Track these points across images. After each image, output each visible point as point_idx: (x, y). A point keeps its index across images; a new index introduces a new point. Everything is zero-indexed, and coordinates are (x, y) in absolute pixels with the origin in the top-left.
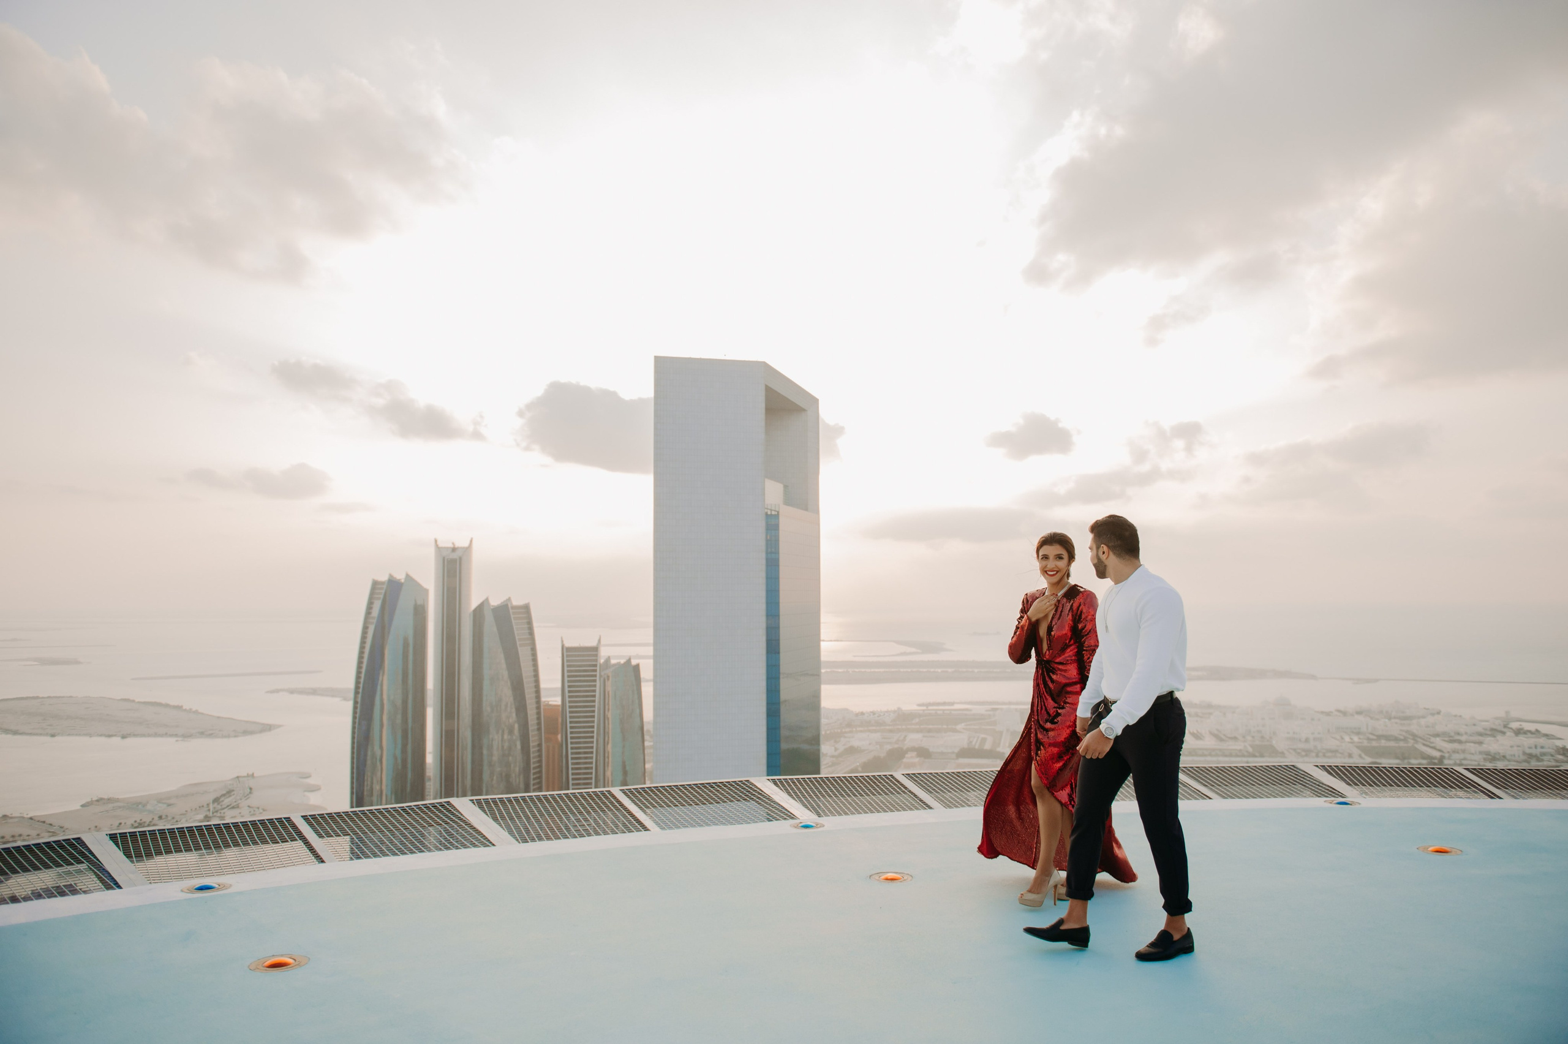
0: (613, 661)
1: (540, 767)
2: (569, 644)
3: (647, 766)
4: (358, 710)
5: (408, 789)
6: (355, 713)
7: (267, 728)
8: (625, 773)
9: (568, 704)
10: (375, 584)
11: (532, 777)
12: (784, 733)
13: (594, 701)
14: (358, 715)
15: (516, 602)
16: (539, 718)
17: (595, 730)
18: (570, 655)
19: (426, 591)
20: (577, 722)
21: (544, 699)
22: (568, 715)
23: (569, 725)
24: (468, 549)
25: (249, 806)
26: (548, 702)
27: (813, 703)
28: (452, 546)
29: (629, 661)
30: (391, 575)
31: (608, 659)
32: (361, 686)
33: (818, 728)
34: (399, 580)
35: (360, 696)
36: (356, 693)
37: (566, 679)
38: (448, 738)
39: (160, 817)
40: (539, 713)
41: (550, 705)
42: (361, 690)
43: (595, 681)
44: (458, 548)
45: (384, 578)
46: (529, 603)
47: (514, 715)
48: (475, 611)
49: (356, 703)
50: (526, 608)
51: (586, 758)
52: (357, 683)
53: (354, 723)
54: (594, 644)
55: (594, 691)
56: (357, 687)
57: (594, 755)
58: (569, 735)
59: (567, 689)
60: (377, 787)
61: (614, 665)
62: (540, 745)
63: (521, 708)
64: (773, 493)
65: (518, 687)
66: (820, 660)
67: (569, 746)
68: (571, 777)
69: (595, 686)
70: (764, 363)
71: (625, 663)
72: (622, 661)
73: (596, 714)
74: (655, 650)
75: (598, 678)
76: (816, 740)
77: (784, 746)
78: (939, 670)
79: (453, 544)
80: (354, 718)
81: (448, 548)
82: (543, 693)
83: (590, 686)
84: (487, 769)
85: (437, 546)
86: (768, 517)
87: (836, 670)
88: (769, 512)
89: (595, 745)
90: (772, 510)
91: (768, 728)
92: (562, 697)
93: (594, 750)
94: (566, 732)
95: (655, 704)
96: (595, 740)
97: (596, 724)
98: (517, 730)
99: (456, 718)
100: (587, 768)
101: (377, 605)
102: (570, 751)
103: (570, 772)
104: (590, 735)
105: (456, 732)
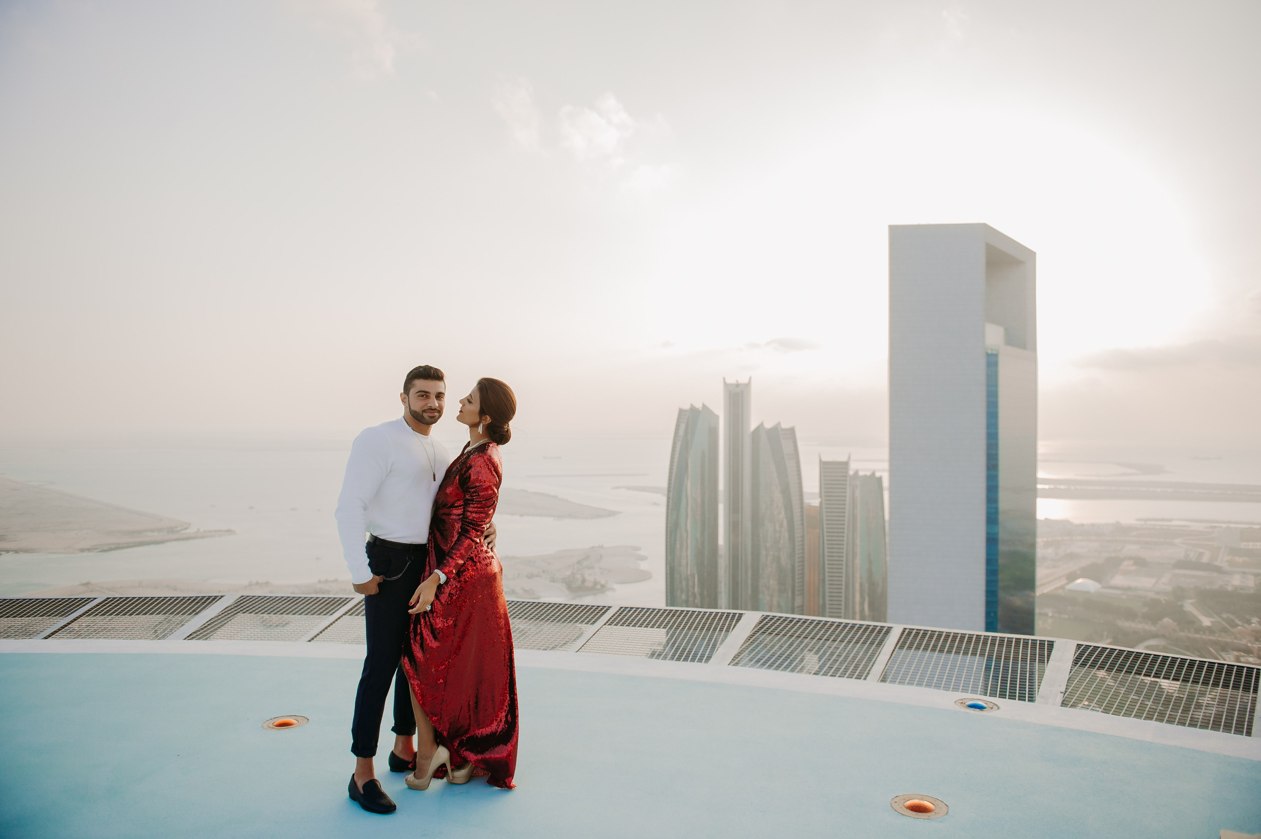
0: (861, 473)
1: (803, 553)
2: (824, 459)
3: (888, 559)
4: (670, 504)
5: (706, 563)
6: (668, 506)
7: (612, 514)
8: (870, 562)
9: (824, 506)
10: (681, 411)
11: (797, 560)
12: (1002, 535)
13: (845, 504)
14: (670, 508)
15: (785, 425)
16: (802, 516)
17: (846, 527)
18: (825, 467)
19: (717, 417)
20: (830, 520)
21: (806, 501)
22: (824, 514)
23: (825, 522)
24: (748, 385)
25: (600, 568)
26: (810, 503)
27: (1031, 515)
28: (734, 382)
29: (873, 474)
30: (692, 405)
31: (856, 472)
32: (672, 486)
33: (1033, 535)
34: (698, 409)
35: (671, 494)
36: (669, 491)
37: (823, 486)
38: (734, 527)
39: (544, 571)
40: (802, 512)
41: (812, 506)
42: (672, 489)
43: (846, 488)
44: (741, 384)
45: (687, 407)
46: (794, 427)
47: (783, 512)
48: (754, 431)
49: (668, 498)
50: (792, 431)
51: (838, 548)
52: (669, 484)
53: (667, 513)
54: (845, 459)
55: (845, 496)
56: (669, 487)
57: (845, 547)
58: (825, 530)
59: (823, 494)
60: (684, 562)
61: (861, 476)
62: (803, 537)
63: (788, 506)
64: (994, 336)
65: (785, 491)
66: (1036, 477)
67: (826, 538)
68: (826, 562)
69: (845, 492)
70: (985, 226)
71: (871, 475)
72: (868, 473)
73: (846, 515)
74: (891, 465)
75: (848, 486)
76: (1033, 545)
77: (1002, 548)
78: (1159, 490)
79: (737, 381)
80: (668, 509)
81: (732, 385)
82: (805, 496)
83: (842, 492)
84: (763, 552)
85: (725, 383)
86: (988, 355)
87: (1052, 486)
88: (990, 352)
89: (845, 539)
90: (992, 350)
91: (988, 534)
92: (820, 499)
93: (845, 543)
94: (823, 528)
95: (891, 508)
96: (845, 535)
97: (846, 523)
98: (785, 524)
99: (740, 512)
100: (839, 556)
101: (683, 427)
102: (826, 542)
103: (826, 558)
104: (841, 530)
105: (740, 523)
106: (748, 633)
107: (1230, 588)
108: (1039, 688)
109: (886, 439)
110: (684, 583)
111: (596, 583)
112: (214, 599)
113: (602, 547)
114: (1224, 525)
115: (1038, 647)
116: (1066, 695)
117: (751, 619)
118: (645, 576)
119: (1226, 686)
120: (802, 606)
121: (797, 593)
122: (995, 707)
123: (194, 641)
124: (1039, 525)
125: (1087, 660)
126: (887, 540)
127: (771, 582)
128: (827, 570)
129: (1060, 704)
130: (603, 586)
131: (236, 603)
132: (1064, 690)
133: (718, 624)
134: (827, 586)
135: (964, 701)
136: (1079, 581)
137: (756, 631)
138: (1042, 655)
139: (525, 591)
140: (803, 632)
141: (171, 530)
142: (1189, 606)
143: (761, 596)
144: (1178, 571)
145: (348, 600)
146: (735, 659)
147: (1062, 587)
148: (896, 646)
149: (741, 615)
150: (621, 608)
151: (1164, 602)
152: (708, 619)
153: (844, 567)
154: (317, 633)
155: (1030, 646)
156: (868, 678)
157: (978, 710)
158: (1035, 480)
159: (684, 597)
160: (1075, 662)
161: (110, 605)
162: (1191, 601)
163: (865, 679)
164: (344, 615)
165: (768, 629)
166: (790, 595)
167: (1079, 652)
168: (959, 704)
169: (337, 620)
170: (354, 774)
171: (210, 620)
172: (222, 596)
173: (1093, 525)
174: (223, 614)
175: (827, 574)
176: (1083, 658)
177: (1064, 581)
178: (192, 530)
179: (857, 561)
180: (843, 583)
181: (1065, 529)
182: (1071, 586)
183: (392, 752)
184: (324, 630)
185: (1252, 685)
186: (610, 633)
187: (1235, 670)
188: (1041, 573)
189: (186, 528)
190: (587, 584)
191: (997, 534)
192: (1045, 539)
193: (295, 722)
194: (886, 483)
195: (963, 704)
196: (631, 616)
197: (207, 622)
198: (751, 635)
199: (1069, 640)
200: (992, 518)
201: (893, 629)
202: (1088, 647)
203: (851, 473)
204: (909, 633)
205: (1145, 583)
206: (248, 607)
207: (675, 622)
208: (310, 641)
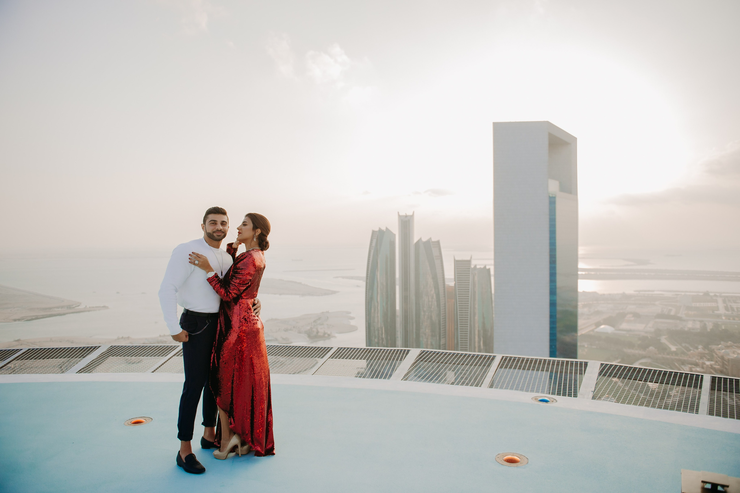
0: (478, 267)
1: (445, 313)
2: (456, 259)
3: (494, 316)
4: (368, 286)
5: (389, 320)
6: (366, 287)
7: (334, 292)
8: (484, 318)
9: (457, 286)
10: (374, 232)
11: (442, 318)
12: (559, 301)
13: (469, 285)
14: (368, 288)
15: (434, 240)
16: (444, 292)
17: (470, 298)
18: (457, 263)
19: (395, 235)
20: (461, 294)
22: (457, 291)
23: (457, 295)
24: (412, 216)
25: (327, 325)
26: (449, 285)
27: (575, 289)
28: (404, 214)
29: (485, 267)
30: (380, 228)
31: (475, 266)
32: (369, 276)
33: (576, 300)
34: (383, 230)
35: (368, 280)
36: (367, 279)
37: (456, 275)
38: (405, 299)
39: (294, 327)
40: (444, 290)
42: (368, 278)
43: (469, 276)
44: (408, 216)
45: (377, 229)
46: (439, 240)
47: (433, 290)
48: (416, 243)
49: (367, 283)
50: (438, 242)
51: (465, 310)
52: (367, 274)
53: (366, 291)
54: (468, 259)
55: (469, 280)
56: (367, 276)
57: (469, 309)
58: (458, 300)
59: (456, 279)
60: (376, 320)
61: (479, 268)
62: (445, 304)
63: (436, 287)
64: (553, 186)
65: (435, 278)
67: (458, 305)
68: (459, 319)
69: (469, 278)
70: (548, 122)
71: (483, 268)
72: (482, 267)
73: (470, 291)
74: (495, 262)
75: (471, 274)
76: (576, 307)
77: (559, 308)
78: (647, 274)
79: (406, 214)
80: (366, 289)
81: (403, 216)
82: (446, 281)
83: (467, 278)
84: (422, 313)
85: (399, 215)
86: (550, 198)
87: (587, 273)
88: (551, 196)
89: (469, 305)
90: (552, 194)
91: (550, 300)
92: (455, 282)
93: (469, 307)
94: (456, 299)
95: (495, 286)
96: (469, 302)
97: (470, 295)
98: (435, 297)
99: (409, 290)
100: (466, 315)
101: (374, 241)
102: (458, 307)
103: (458, 316)
104: (467, 300)
105: (409, 296)
106: (413, 361)
107: (686, 329)
108: (579, 389)
109: (492, 247)
110: (376, 332)
111: (325, 333)
112: (94, 348)
113: (328, 312)
114: (683, 294)
115: (579, 365)
116: (594, 393)
117: (414, 353)
118: (353, 329)
119: (684, 385)
120: (445, 344)
121: (442, 337)
122: (555, 401)
123: (82, 374)
124: (579, 295)
125: (606, 372)
126: (493, 305)
127: (427, 331)
128: (459, 323)
129: (591, 398)
130: (329, 335)
131: (108, 350)
132: (593, 390)
133: (395, 356)
134: (459, 332)
135: (537, 398)
136: (602, 327)
137: (417, 360)
138: (581, 370)
139: (283, 339)
140: (444, 360)
141: (69, 307)
142: (664, 340)
143: (421, 339)
144: (657, 320)
145: (176, 347)
146: (405, 376)
147: (593, 330)
148: (498, 367)
149: (408, 351)
150: (339, 348)
151: (649, 338)
152: (389, 353)
153: (469, 321)
154: (157, 367)
155: (574, 365)
156: (482, 386)
157: (545, 402)
158: (577, 269)
159: (376, 340)
160: (600, 374)
161: (31, 353)
162: (664, 337)
163: (480, 386)
164: (173, 356)
165: (424, 358)
166: (438, 338)
167: (602, 368)
168: (534, 400)
169: (169, 359)
170: (179, 451)
171: (92, 361)
172: (99, 347)
173: (610, 294)
174: (100, 357)
175: (459, 325)
176: (604, 372)
177: (593, 327)
178: (82, 307)
179: (476, 318)
180: (469, 330)
181: (594, 297)
182: (597, 330)
183: (203, 437)
184: (161, 365)
185: (699, 385)
186: (332, 363)
187: (689, 376)
188: (581, 322)
189: (79, 306)
190: (319, 334)
191: (555, 300)
192: (583, 303)
193: (144, 420)
194: (492, 272)
195: (536, 400)
196: (344, 353)
197: (90, 362)
198: (415, 362)
199: (596, 361)
200: (553, 292)
201: (496, 357)
202: (607, 365)
203: (472, 266)
204: (506, 359)
205: (639, 327)
206: (115, 353)
207: (370, 356)
208: (153, 372)
